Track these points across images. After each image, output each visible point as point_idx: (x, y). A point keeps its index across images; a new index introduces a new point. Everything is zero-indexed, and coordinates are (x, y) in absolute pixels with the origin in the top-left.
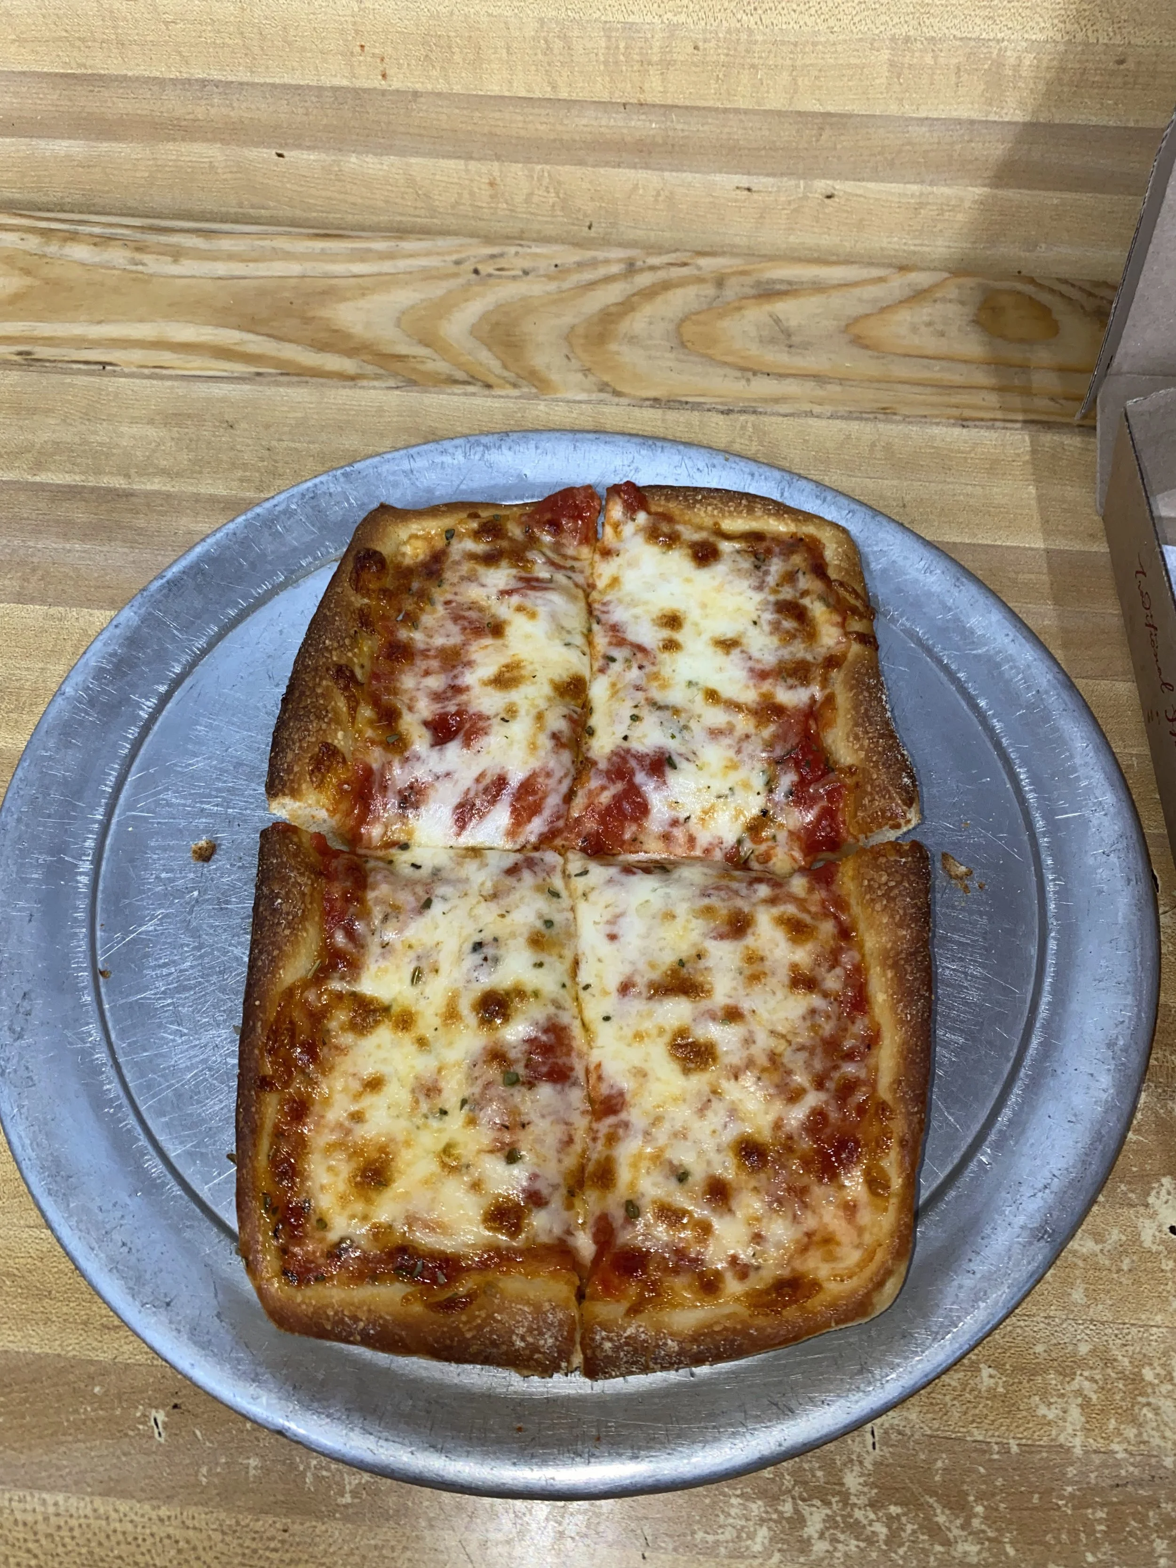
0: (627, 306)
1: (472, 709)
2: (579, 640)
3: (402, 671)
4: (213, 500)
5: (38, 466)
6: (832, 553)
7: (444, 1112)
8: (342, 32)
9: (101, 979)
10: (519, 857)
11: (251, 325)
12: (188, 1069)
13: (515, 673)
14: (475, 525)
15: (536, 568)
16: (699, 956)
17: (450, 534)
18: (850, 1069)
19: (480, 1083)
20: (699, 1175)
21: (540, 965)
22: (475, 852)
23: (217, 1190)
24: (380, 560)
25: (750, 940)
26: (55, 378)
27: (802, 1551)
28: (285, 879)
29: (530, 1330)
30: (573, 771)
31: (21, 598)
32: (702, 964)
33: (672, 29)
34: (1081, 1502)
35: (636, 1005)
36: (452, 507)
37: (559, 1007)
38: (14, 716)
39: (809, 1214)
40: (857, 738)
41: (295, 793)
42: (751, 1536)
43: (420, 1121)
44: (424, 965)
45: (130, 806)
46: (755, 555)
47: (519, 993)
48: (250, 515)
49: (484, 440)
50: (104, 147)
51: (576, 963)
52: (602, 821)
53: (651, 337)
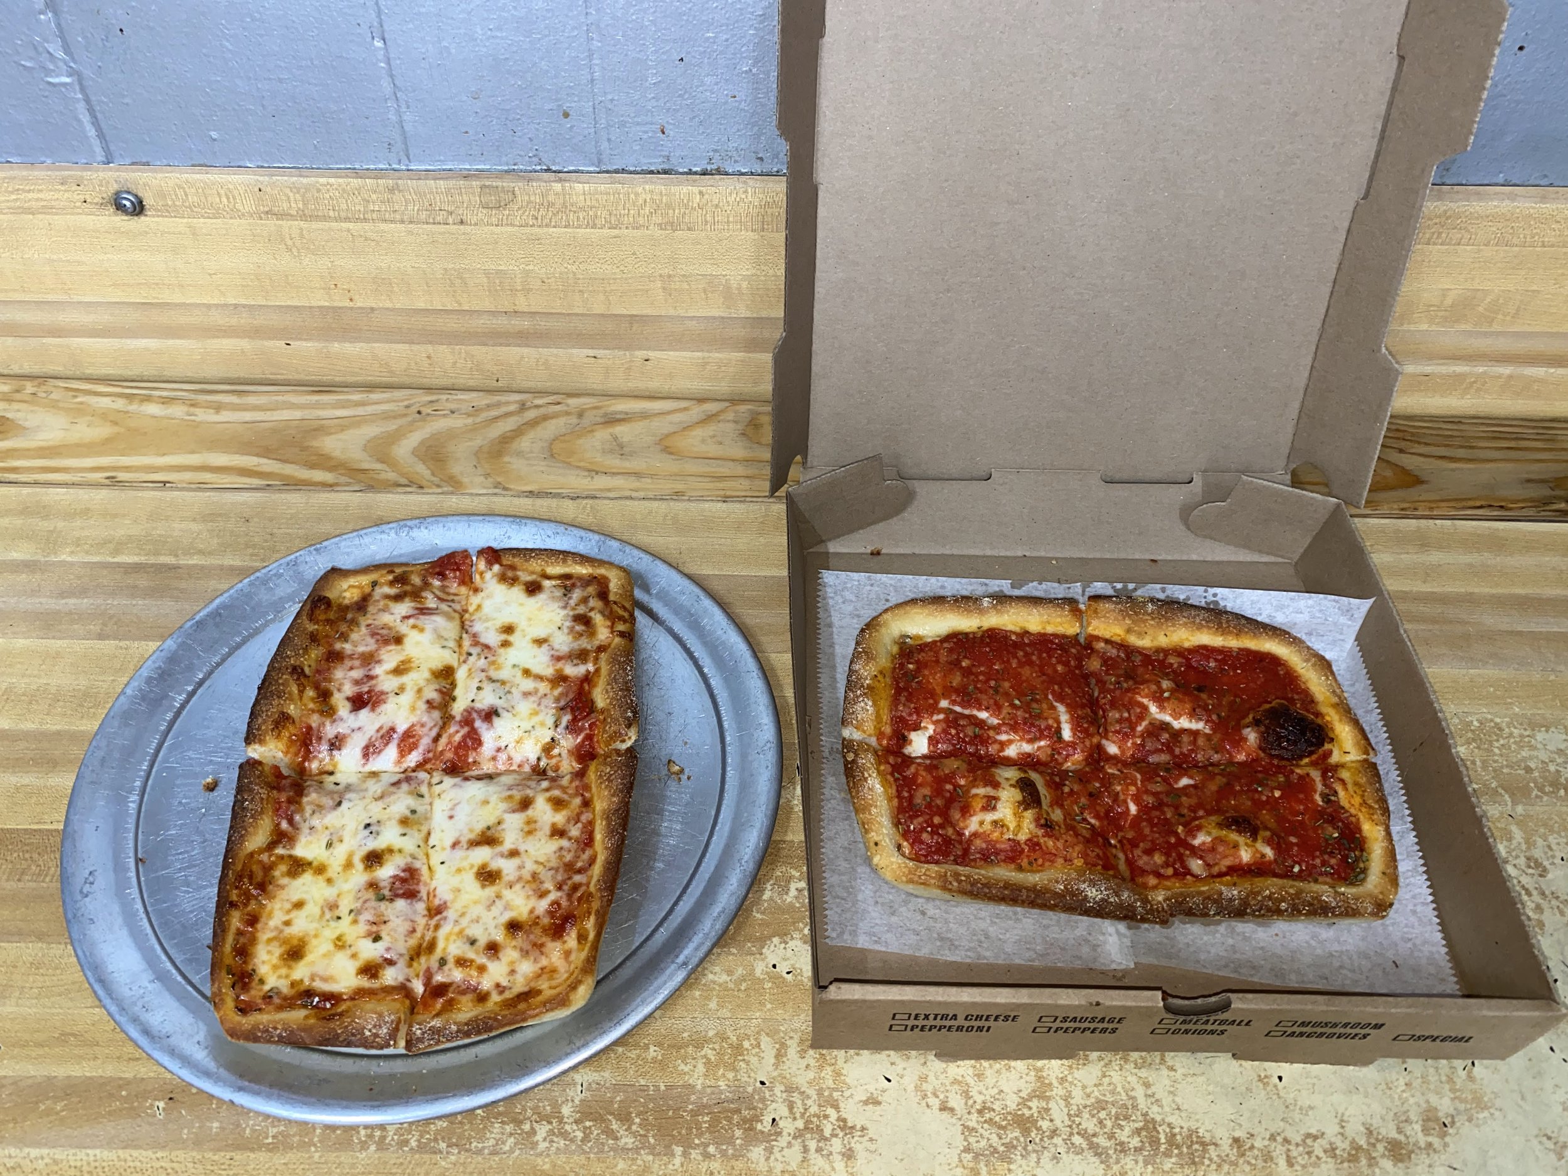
0: (518, 432)
1: (378, 689)
2: (452, 644)
3: (335, 668)
4: (232, 569)
5: (117, 552)
6: (615, 584)
7: (339, 918)
8: (322, 277)
9: (140, 864)
10: (402, 776)
11: (266, 452)
12: (192, 912)
13: (407, 666)
14: (390, 577)
15: (428, 601)
16: (499, 823)
17: (374, 584)
18: (577, 878)
19: (361, 901)
20: (483, 941)
21: (404, 835)
22: (374, 774)
23: (202, 979)
24: (328, 603)
25: (530, 812)
26: (131, 493)
27: (532, 1148)
28: (251, 791)
29: (375, 1026)
30: (441, 723)
31: (101, 637)
32: (500, 828)
33: (527, 273)
34: (695, 1113)
35: (459, 853)
36: (378, 567)
37: (414, 858)
38: (92, 710)
39: (543, 958)
40: (607, 692)
41: (261, 742)
42: (504, 1143)
43: (324, 923)
44: (335, 838)
45: (166, 760)
46: (565, 587)
47: (390, 851)
48: (252, 578)
49: (409, 523)
50: (171, 342)
51: (429, 834)
52: (456, 753)
53: (532, 452)
